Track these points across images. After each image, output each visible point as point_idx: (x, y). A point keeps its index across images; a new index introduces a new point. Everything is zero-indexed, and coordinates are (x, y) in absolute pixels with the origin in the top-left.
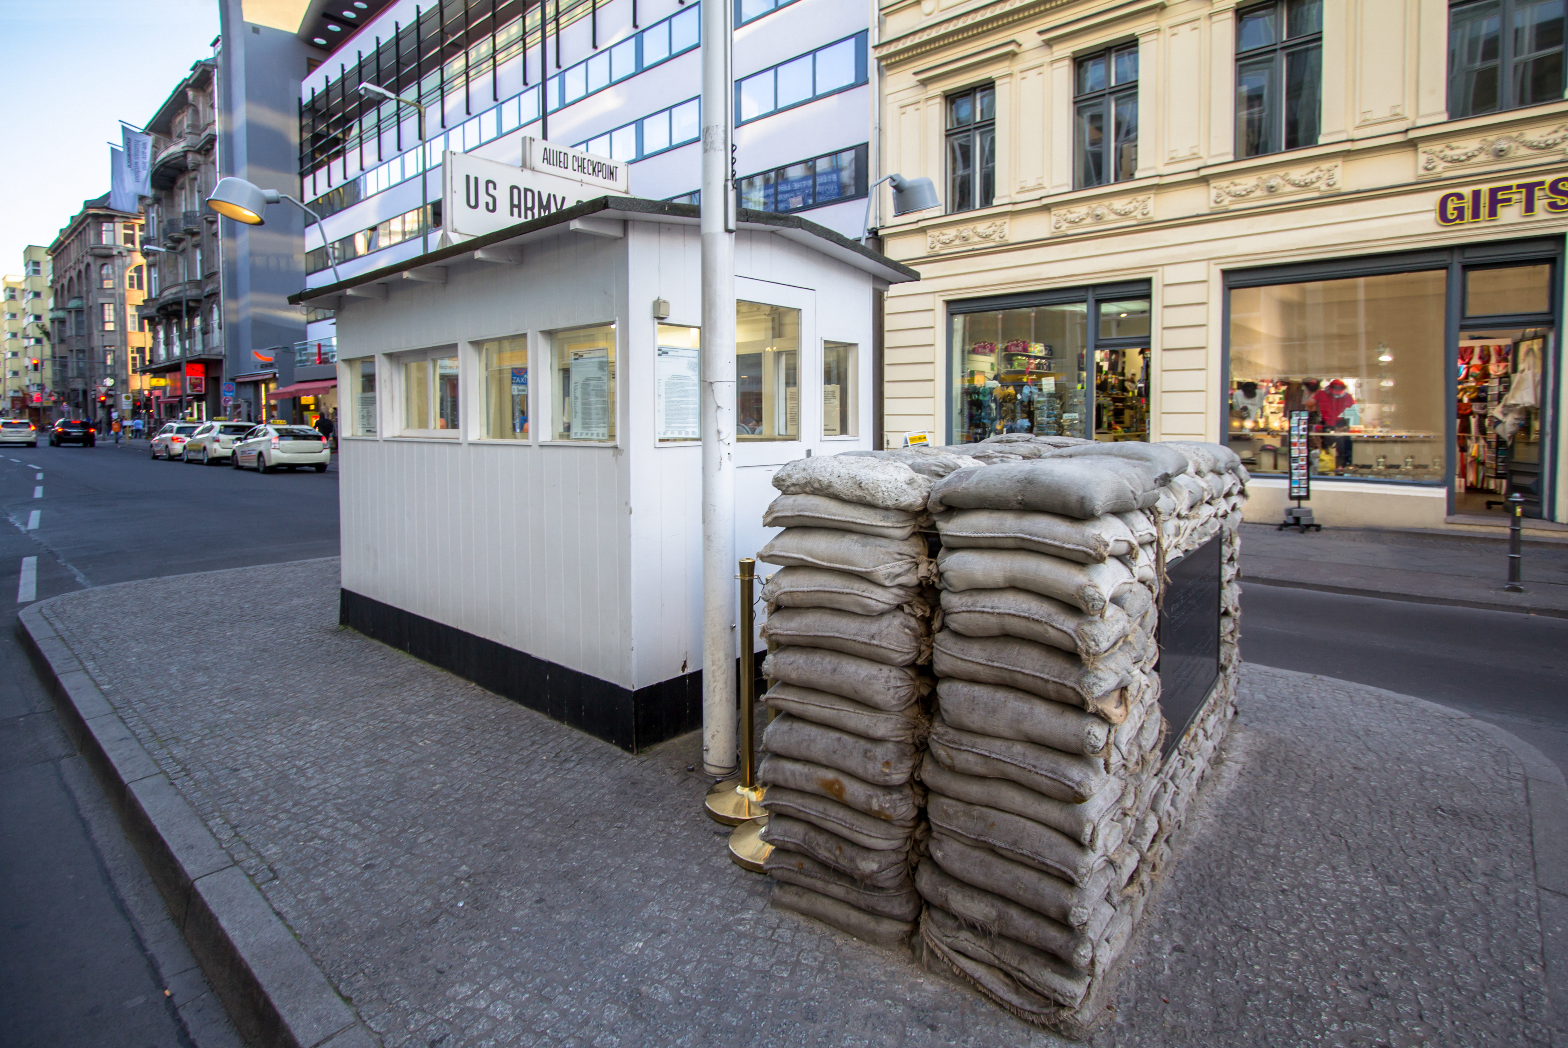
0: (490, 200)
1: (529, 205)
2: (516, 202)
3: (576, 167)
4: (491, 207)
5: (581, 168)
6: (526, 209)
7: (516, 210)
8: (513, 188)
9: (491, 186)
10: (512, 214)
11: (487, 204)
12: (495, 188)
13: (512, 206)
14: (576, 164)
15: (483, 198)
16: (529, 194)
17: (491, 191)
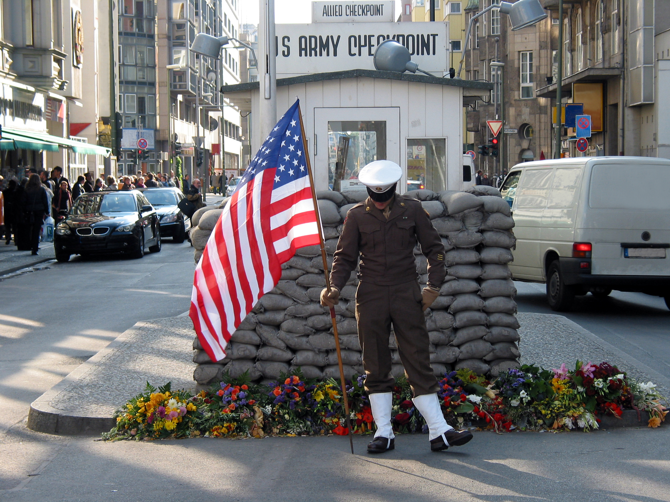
0: (285, 49)
1: (313, 46)
2: (303, 46)
3: (348, 13)
4: (286, 53)
5: (353, 12)
6: (311, 49)
7: (303, 52)
8: (300, 39)
9: (286, 40)
10: (301, 55)
11: (284, 52)
12: (289, 41)
13: (301, 49)
14: (348, 11)
15: (281, 48)
16: (313, 40)
17: (286, 43)
